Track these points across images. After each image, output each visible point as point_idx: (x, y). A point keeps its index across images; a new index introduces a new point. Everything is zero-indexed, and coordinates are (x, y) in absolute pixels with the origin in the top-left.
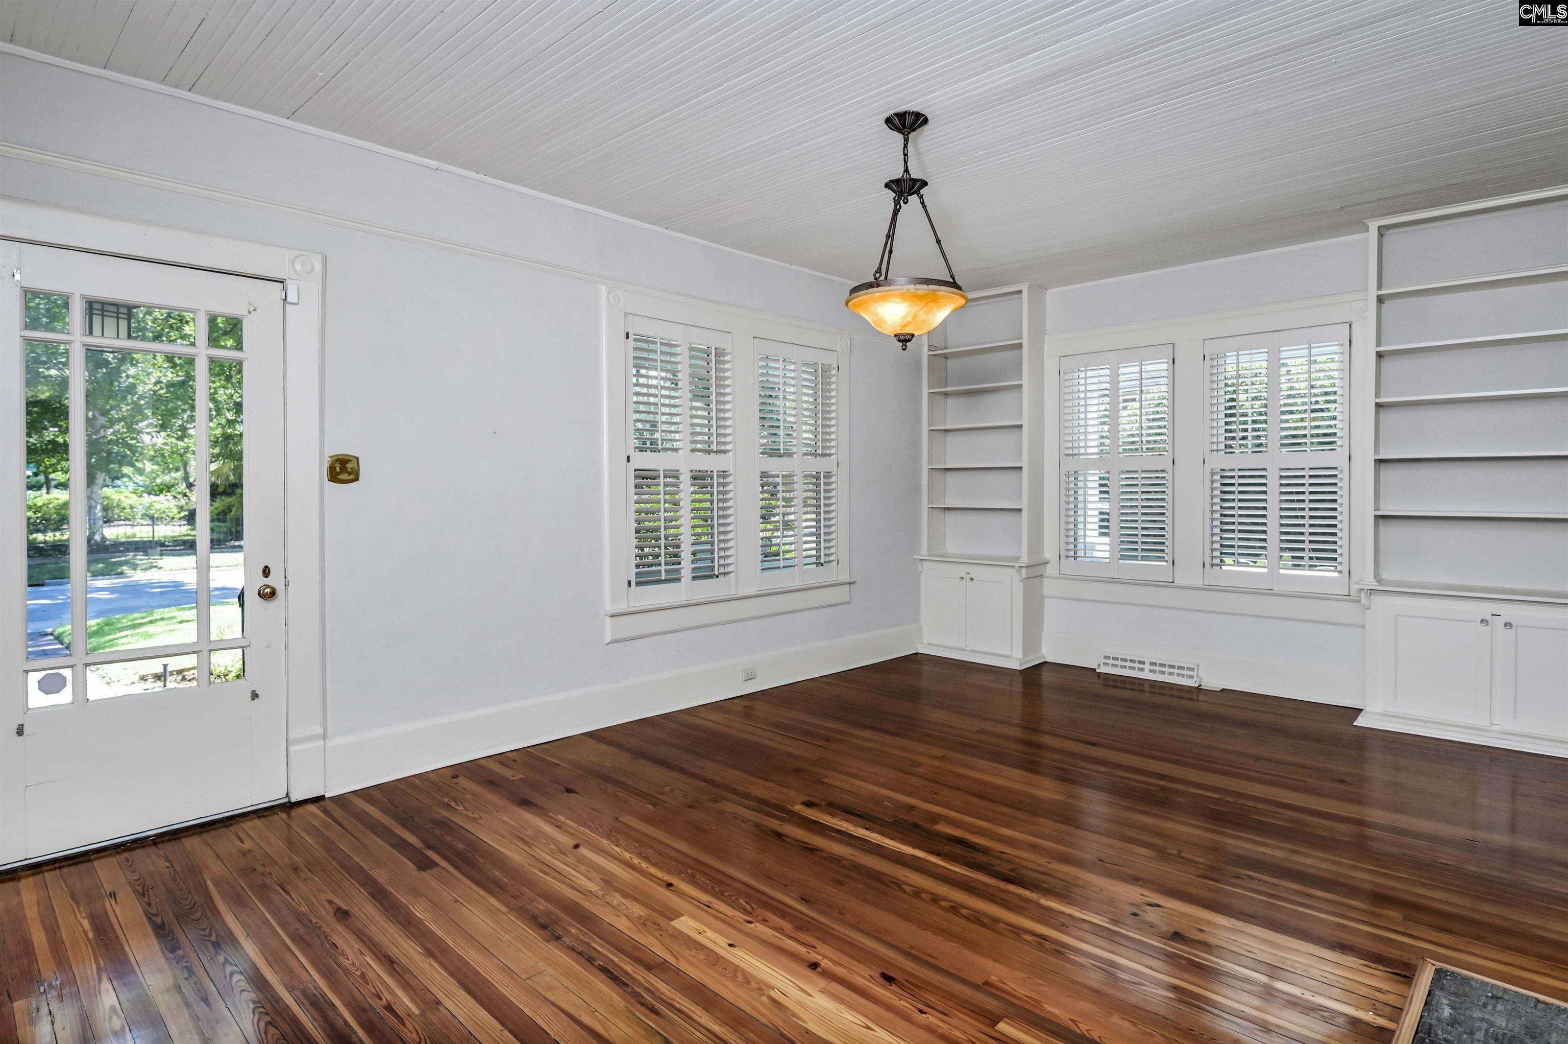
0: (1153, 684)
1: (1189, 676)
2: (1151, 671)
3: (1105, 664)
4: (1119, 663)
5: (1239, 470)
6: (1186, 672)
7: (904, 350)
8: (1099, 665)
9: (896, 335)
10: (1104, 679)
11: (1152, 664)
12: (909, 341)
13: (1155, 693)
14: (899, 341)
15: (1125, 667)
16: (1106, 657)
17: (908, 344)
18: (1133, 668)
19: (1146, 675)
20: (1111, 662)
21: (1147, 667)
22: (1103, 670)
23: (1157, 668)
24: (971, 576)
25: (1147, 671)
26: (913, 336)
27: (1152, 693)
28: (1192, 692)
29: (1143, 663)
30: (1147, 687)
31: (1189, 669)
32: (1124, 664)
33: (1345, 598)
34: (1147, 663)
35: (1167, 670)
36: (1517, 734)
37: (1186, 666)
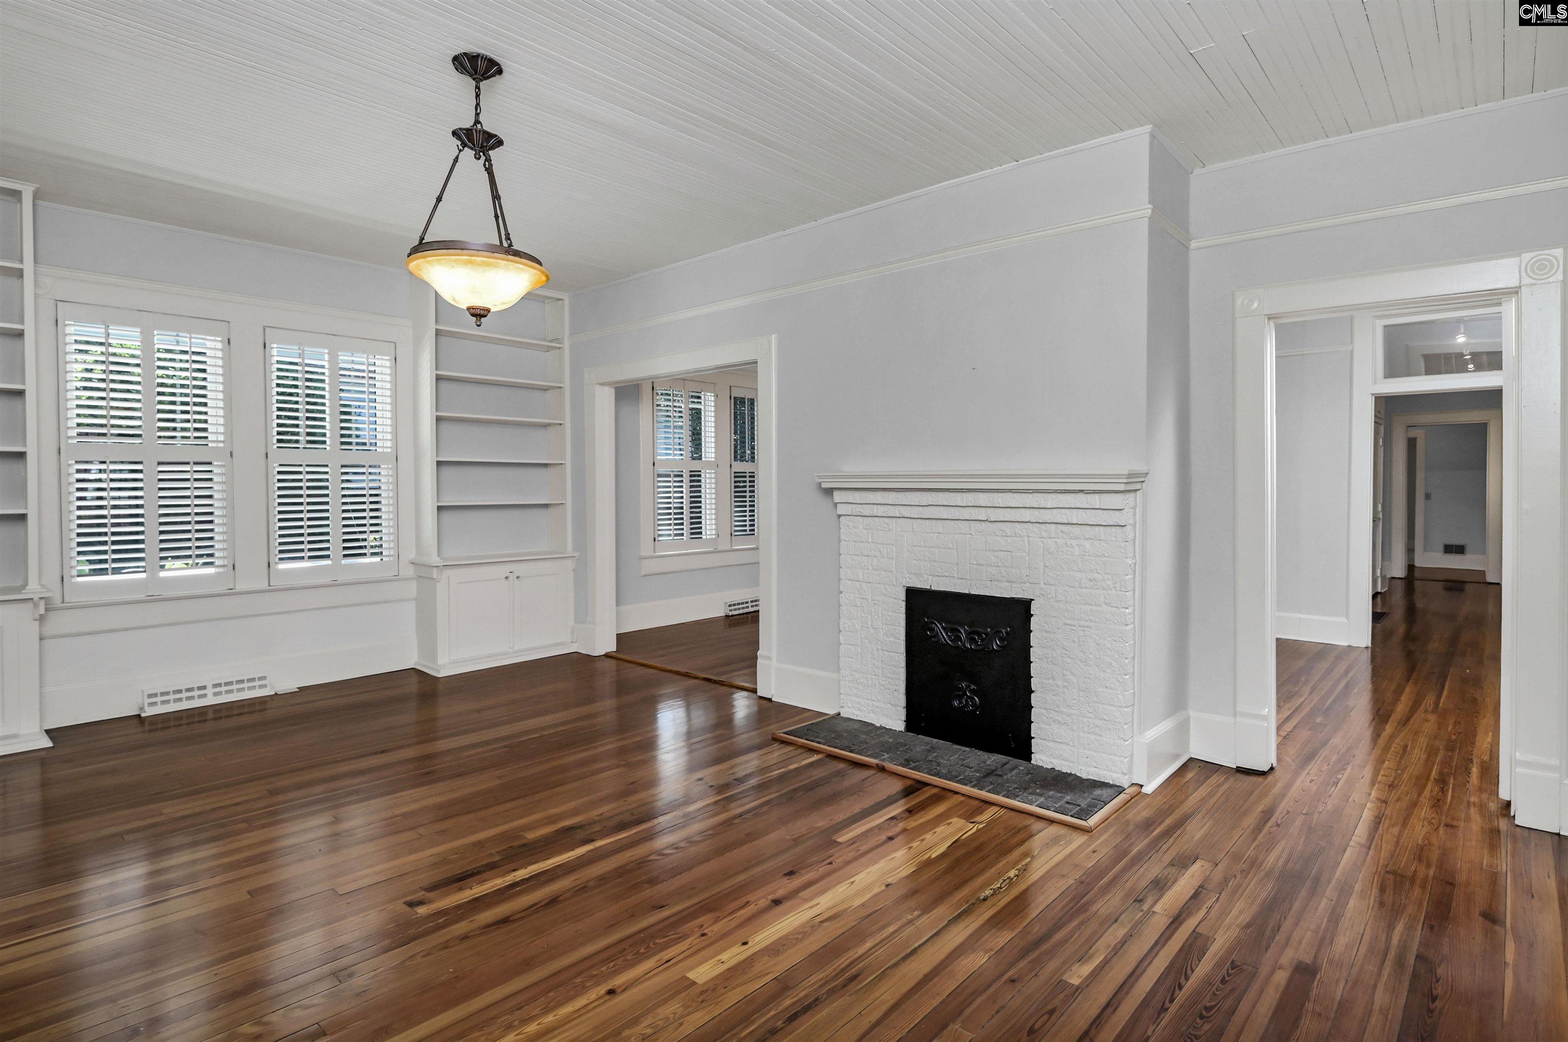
0: (218, 709)
1: (261, 687)
2: (215, 694)
3: (151, 704)
4: (174, 697)
5: (307, 465)
6: (257, 683)
7: (479, 326)
8: (142, 709)
10: (151, 724)
11: (215, 686)
12: (485, 316)
13: (222, 718)
14: (473, 315)
15: (179, 700)
17: (483, 319)
18: (231, 691)
19: (211, 700)
20: (162, 698)
21: (210, 691)
22: (149, 712)
23: (223, 689)
25: (210, 695)
26: (488, 311)
27: (219, 718)
28: (266, 701)
29: (204, 688)
30: (211, 715)
31: (260, 679)
32: (178, 696)
33: (396, 578)
34: (209, 686)
35: (235, 687)
36: (527, 650)
37: (256, 676)
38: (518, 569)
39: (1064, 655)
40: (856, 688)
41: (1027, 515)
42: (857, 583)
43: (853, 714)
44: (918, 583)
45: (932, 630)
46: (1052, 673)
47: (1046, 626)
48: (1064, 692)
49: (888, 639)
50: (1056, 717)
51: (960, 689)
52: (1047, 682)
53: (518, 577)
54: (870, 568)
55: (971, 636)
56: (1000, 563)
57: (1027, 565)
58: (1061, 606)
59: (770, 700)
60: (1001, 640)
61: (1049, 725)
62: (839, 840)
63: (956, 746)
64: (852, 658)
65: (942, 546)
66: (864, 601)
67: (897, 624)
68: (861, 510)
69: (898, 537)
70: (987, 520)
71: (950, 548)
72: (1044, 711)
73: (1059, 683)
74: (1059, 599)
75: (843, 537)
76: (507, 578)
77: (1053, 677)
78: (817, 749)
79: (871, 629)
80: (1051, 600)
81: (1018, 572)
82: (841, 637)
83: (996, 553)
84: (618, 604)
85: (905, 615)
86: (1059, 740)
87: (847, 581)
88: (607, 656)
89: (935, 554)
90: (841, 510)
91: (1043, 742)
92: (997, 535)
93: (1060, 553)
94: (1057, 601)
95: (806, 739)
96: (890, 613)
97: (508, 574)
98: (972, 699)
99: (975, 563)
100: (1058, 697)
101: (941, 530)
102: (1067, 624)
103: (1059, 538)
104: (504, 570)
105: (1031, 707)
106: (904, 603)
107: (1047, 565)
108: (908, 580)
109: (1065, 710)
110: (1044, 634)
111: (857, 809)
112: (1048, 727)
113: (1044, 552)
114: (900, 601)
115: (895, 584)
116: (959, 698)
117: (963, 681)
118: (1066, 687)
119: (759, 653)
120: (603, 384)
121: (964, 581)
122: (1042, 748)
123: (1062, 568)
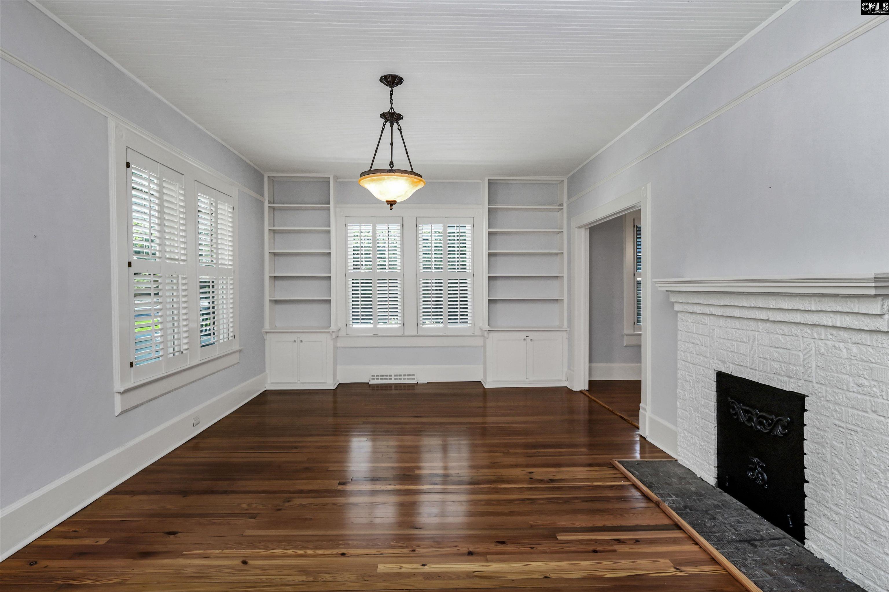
0: (396, 385)
1: (413, 379)
2: (395, 379)
3: (372, 379)
4: (380, 377)
6: (411, 377)
8: (370, 380)
9: (387, 201)
10: (372, 387)
11: (395, 376)
12: (395, 204)
13: (397, 389)
14: (389, 204)
15: (383, 379)
16: (373, 376)
17: (393, 206)
18: (386, 379)
19: (393, 382)
20: (375, 378)
21: (393, 377)
22: (372, 382)
23: (398, 377)
24: (301, 339)
25: (393, 379)
27: (396, 389)
28: (414, 386)
29: (391, 375)
30: (393, 387)
31: (413, 375)
32: (382, 377)
33: (473, 335)
34: (393, 375)
35: (402, 377)
36: (534, 381)
37: (411, 374)
38: (532, 335)
39: (833, 454)
40: (686, 443)
41: (798, 318)
42: (687, 363)
43: (685, 463)
44: (723, 368)
45: (734, 409)
46: (822, 469)
47: (817, 423)
48: (832, 490)
49: (704, 410)
50: (826, 512)
51: (752, 463)
52: (818, 476)
53: (531, 340)
54: (695, 353)
55: (760, 419)
56: (781, 358)
57: (801, 362)
58: (831, 407)
59: (645, 439)
60: (784, 428)
61: (820, 517)
62: (559, 538)
63: (749, 511)
64: (683, 419)
65: (739, 340)
66: (691, 378)
67: (710, 399)
68: (687, 308)
69: (711, 330)
70: (768, 320)
71: (744, 342)
72: (815, 503)
73: (828, 480)
74: (828, 399)
75: (679, 328)
76: (524, 339)
77: (823, 473)
78: (628, 478)
79: (695, 400)
80: (822, 399)
81: (795, 368)
82: (678, 403)
83: (778, 350)
84: (590, 361)
85: (716, 393)
86: (827, 535)
87: (682, 361)
88: (581, 392)
89: (734, 346)
90: (677, 307)
91: (815, 532)
92: (777, 333)
93: (829, 355)
94: (827, 401)
95: (628, 470)
96: (706, 390)
97: (525, 338)
98: (762, 476)
99: (761, 356)
100: (828, 494)
101: (738, 326)
102: (835, 425)
103: (829, 340)
104: (523, 335)
105: (804, 496)
106: (715, 383)
107: (819, 365)
108: (717, 365)
109: (833, 507)
110: (816, 430)
111: (600, 524)
112: (818, 519)
113: (816, 352)
114: (712, 382)
115: (709, 367)
116: (753, 470)
117: (755, 457)
118: (834, 485)
119: (641, 405)
120: (580, 228)
121: (754, 371)
122: (813, 537)
123: (831, 369)
